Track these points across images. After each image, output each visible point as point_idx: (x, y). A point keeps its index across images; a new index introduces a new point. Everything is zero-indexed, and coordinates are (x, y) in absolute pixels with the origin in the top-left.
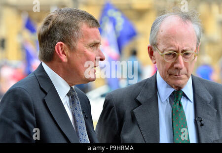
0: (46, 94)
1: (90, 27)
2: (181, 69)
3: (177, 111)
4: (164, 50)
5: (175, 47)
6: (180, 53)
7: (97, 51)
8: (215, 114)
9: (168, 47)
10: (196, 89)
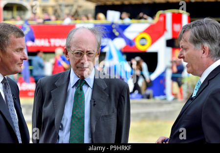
1: (17, 37)
3: (78, 94)
4: (75, 50)
5: (81, 48)
6: (85, 53)
7: (22, 54)
8: (107, 98)
9: (77, 49)
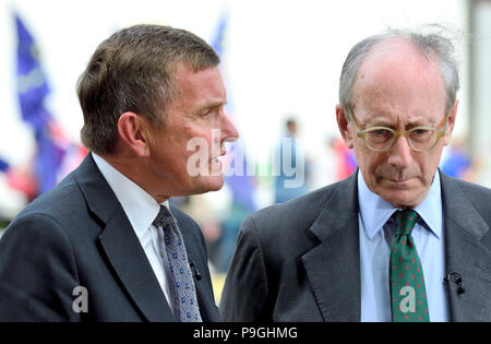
0: (102, 225)
1: (196, 71)
2: (404, 168)
3: (401, 260)
4: (367, 121)
5: (389, 115)
6: (403, 131)
9: (374, 116)
10: (450, 206)
